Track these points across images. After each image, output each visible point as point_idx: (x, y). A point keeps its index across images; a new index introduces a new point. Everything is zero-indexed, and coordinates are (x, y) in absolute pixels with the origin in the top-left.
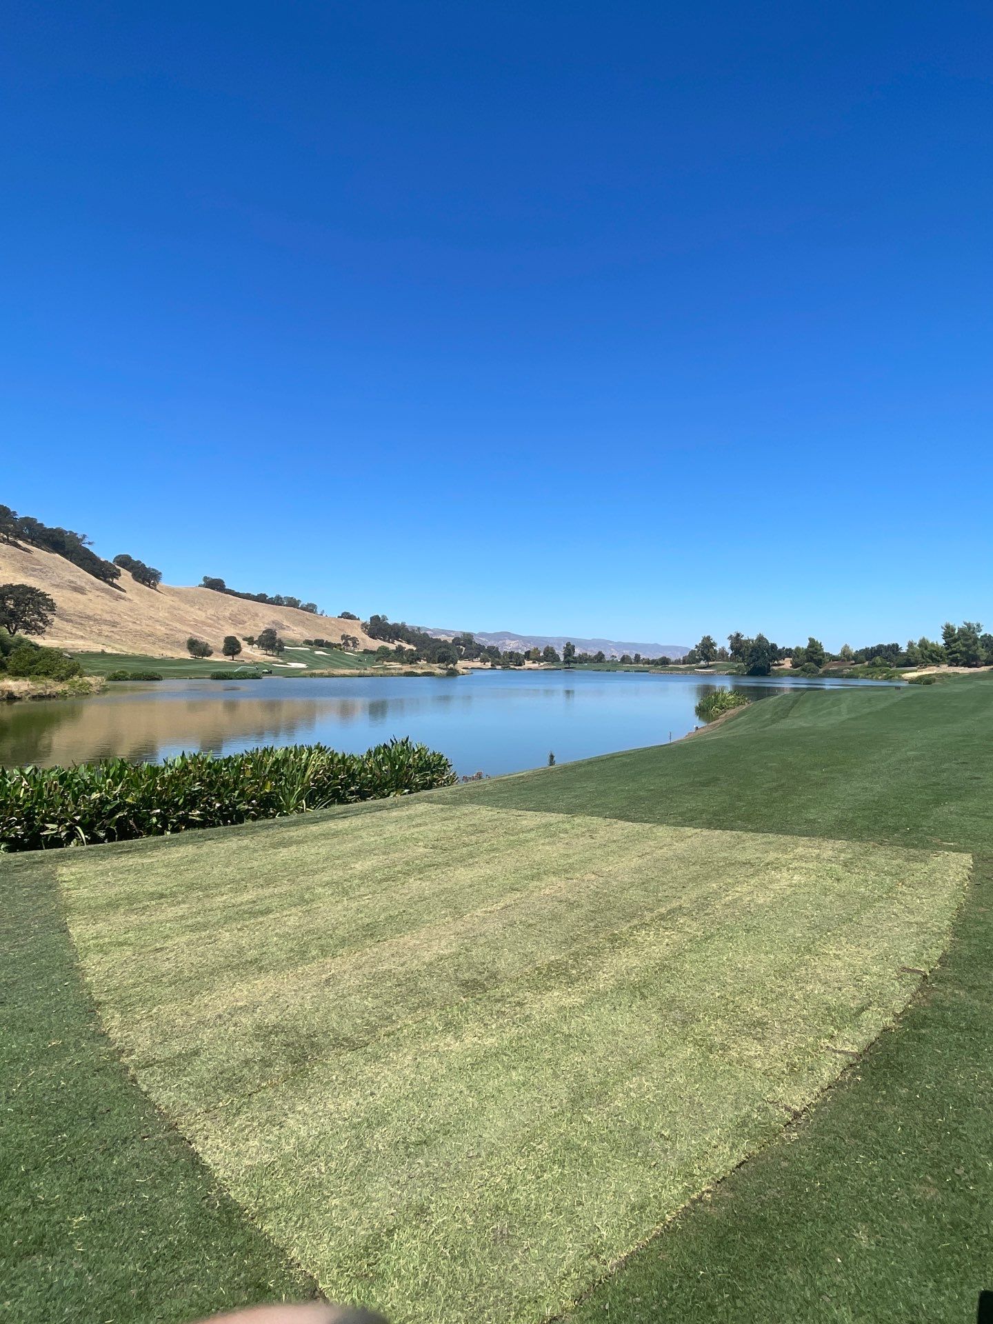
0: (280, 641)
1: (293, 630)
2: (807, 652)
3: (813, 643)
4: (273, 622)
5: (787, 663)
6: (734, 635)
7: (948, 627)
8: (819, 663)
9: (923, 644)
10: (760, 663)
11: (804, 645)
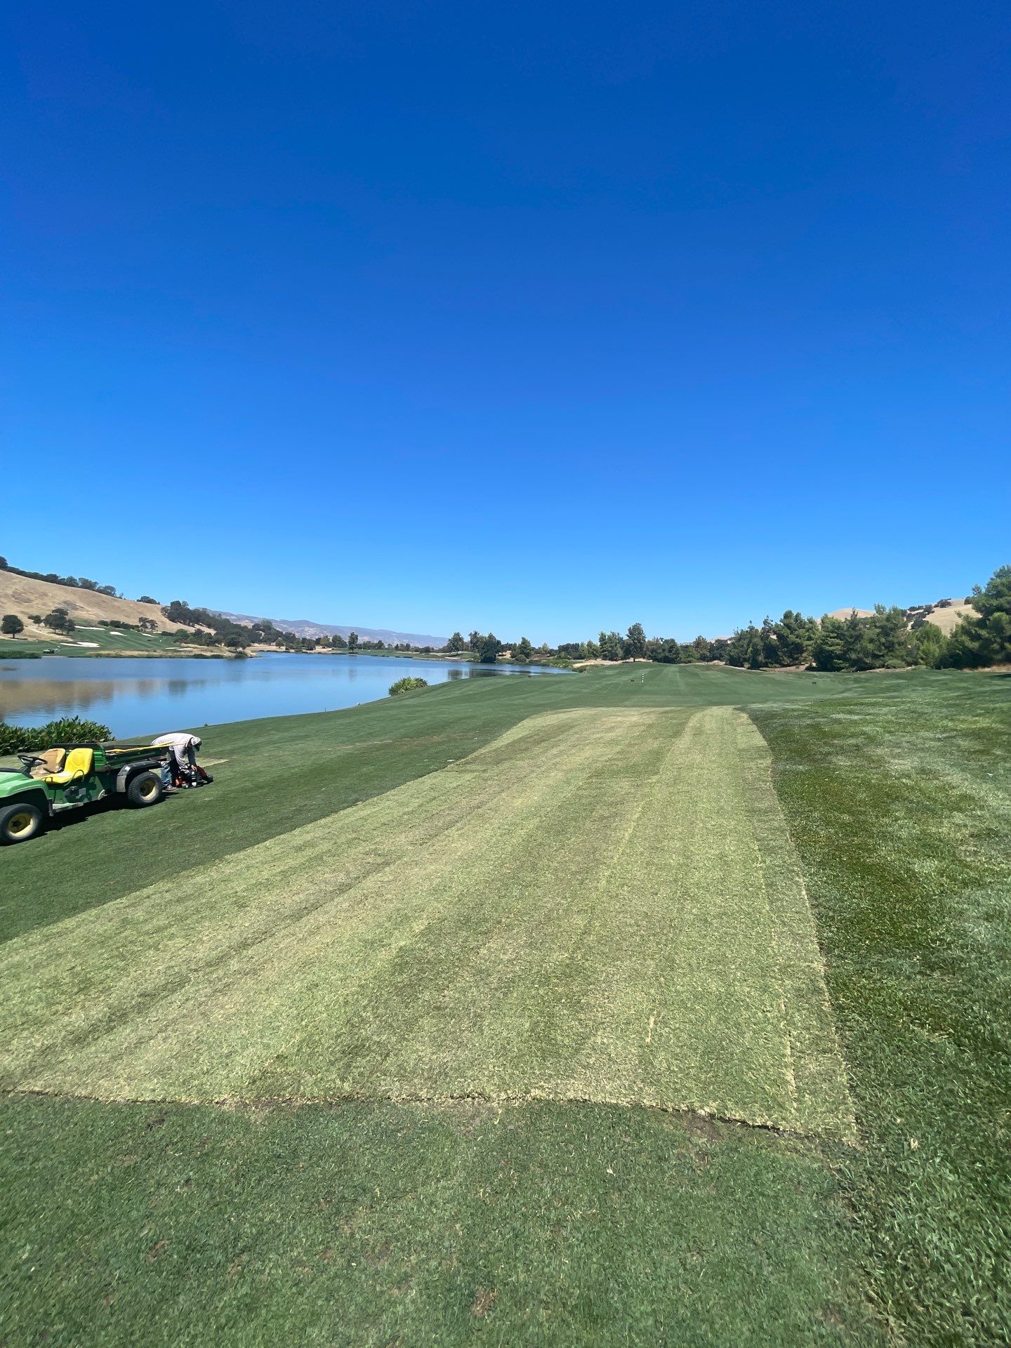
0: (70, 621)
1: (87, 611)
2: (520, 647)
3: (525, 642)
4: (65, 602)
5: (508, 655)
6: (473, 633)
7: (602, 634)
8: (527, 655)
9: (590, 644)
10: (489, 654)
11: (519, 642)
